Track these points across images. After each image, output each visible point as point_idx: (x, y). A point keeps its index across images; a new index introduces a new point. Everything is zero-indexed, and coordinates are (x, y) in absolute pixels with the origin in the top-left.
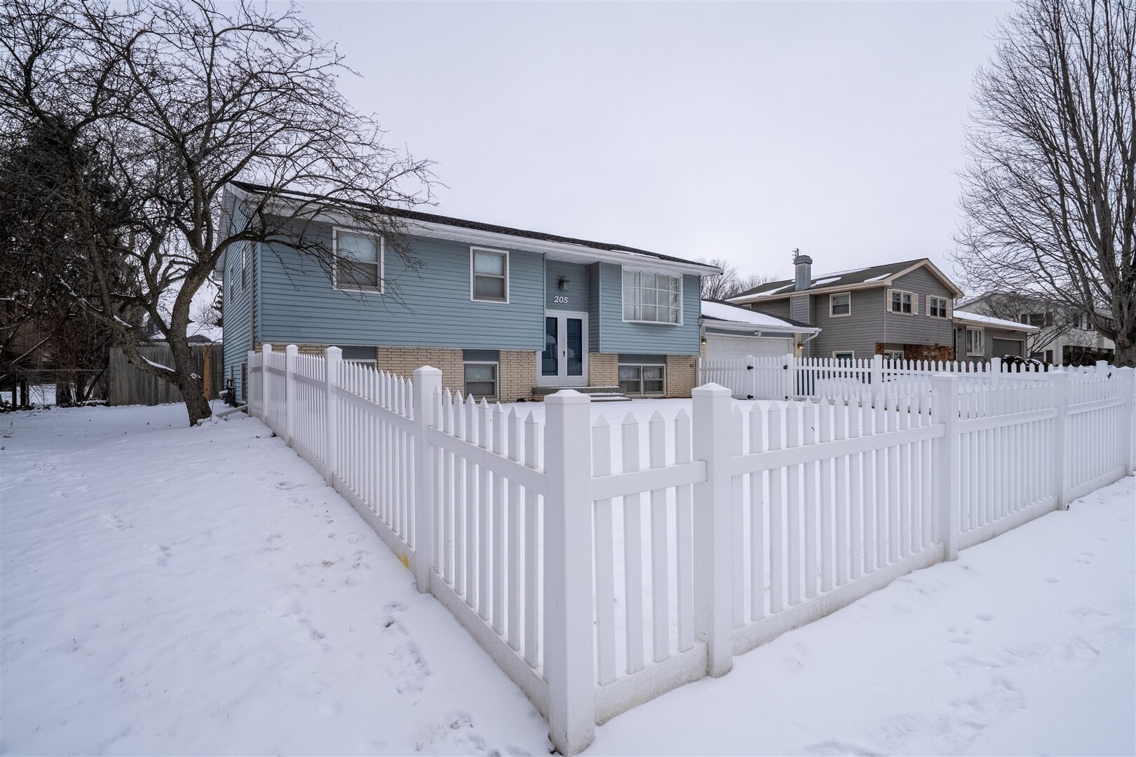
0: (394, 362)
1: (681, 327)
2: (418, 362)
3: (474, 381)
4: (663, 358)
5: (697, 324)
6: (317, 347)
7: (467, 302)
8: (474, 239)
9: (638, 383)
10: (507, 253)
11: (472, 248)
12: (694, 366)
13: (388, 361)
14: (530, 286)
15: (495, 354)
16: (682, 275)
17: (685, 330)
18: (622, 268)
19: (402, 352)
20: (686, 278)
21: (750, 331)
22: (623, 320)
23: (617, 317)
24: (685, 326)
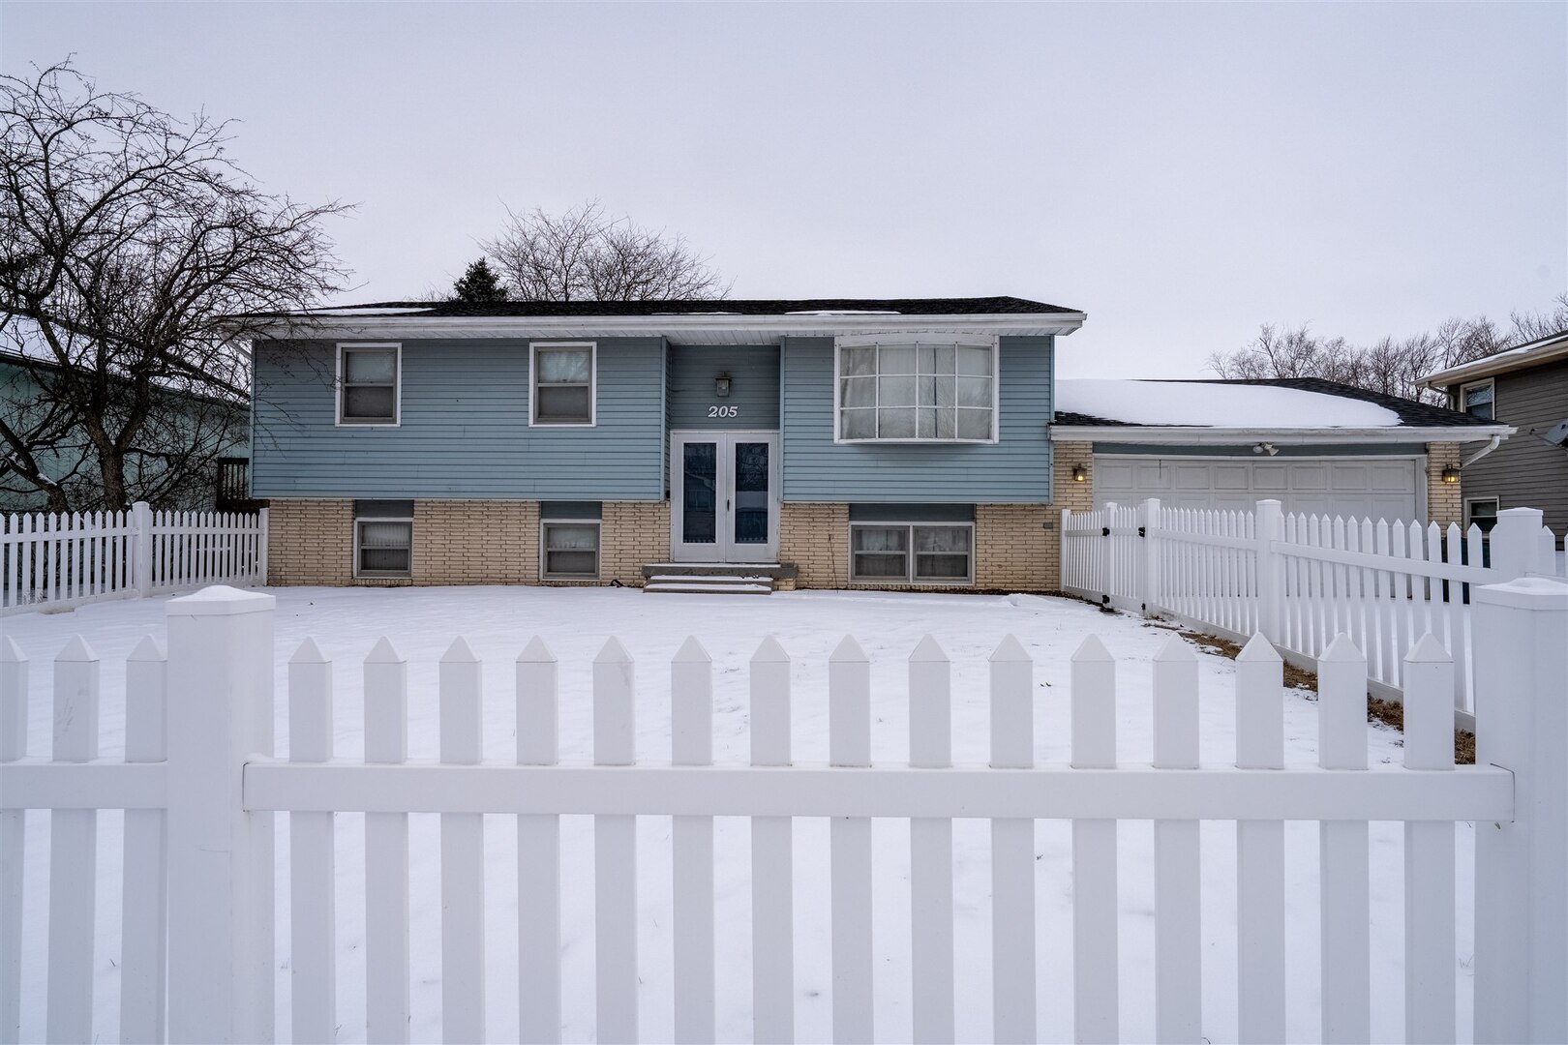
0: (436, 521)
1: (994, 446)
2: (469, 521)
3: (566, 550)
4: (968, 511)
5: (1042, 437)
6: (338, 502)
7: (524, 428)
8: (535, 332)
9: (902, 559)
10: (594, 344)
11: (532, 345)
12: (1053, 526)
13: (426, 519)
14: (640, 395)
15: (594, 508)
16: (997, 340)
17: (1006, 451)
18: (837, 341)
19: (447, 507)
20: (1008, 344)
21: (1237, 446)
22: (836, 441)
23: (826, 436)
24: (1003, 444)
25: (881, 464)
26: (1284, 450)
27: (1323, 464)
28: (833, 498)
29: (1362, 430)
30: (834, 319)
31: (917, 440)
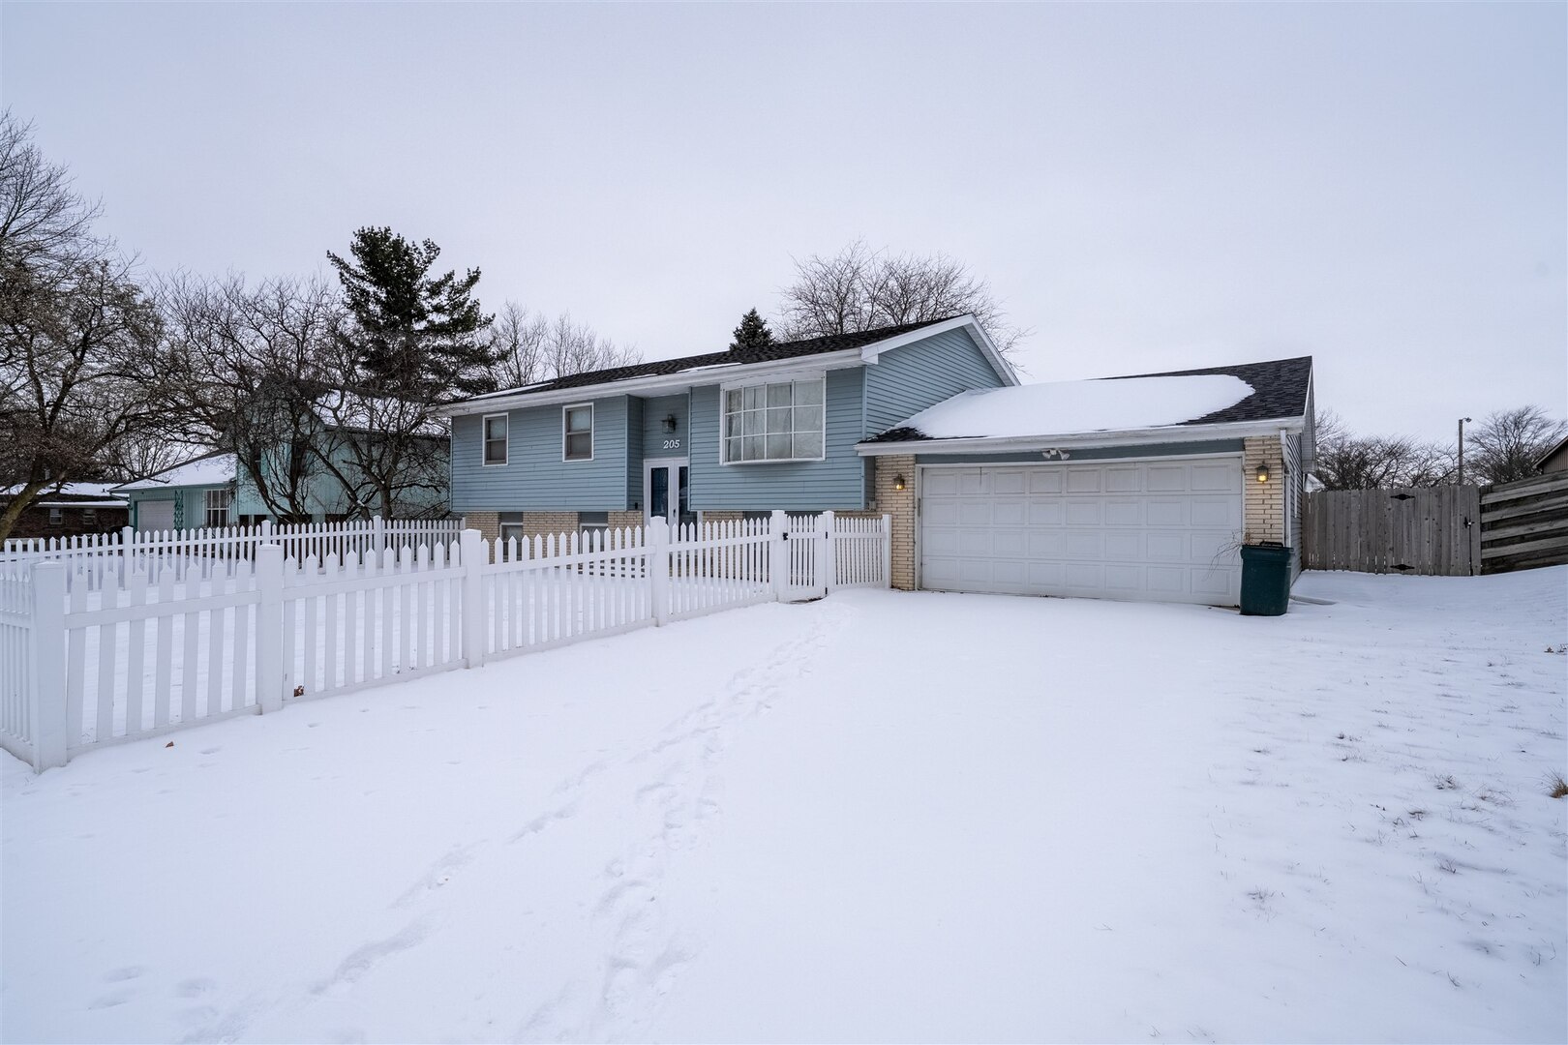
0: (533, 524)
1: (822, 463)
7: (563, 464)
10: (592, 404)
11: (564, 407)
13: (528, 524)
14: (616, 437)
15: (605, 516)
16: (825, 375)
17: (830, 466)
18: (721, 388)
19: (538, 515)
20: (834, 377)
21: (1032, 452)
22: (721, 463)
23: (714, 460)
24: (830, 460)
25: (748, 480)
26: (1074, 454)
27: (1138, 466)
28: (732, 507)
29: (1124, 432)
30: (700, 373)
31: (765, 461)
